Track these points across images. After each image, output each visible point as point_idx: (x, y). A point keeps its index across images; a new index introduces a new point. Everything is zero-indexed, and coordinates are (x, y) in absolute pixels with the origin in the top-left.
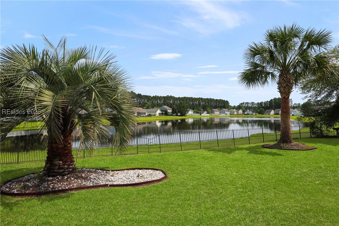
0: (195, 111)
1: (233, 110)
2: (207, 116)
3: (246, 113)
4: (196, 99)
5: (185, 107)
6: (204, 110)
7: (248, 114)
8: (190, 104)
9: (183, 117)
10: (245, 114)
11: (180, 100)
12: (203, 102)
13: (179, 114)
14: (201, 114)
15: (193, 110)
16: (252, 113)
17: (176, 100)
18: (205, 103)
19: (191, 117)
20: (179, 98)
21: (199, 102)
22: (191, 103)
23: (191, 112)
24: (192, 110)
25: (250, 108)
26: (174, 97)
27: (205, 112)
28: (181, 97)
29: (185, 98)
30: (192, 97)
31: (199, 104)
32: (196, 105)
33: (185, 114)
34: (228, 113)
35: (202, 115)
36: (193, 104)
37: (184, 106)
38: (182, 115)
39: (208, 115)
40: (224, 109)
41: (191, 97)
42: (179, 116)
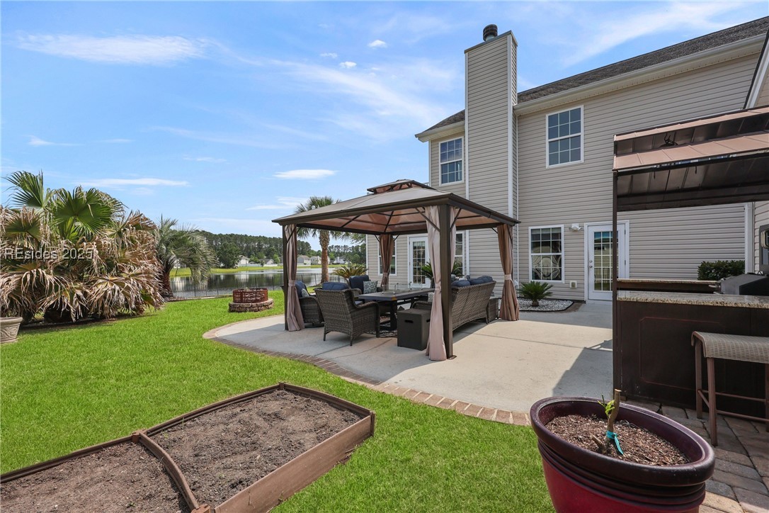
0: (253, 259)
1: (316, 257)
2: (273, 268)
3: (335, 262)
4: (253, 239)
5: (233, 252)
6: (269, 258)
7: (338, 264)
8: (242, 247)
9: (230, 271)
10: (333, 264)
11: (221, 240)
12: (266, 243)
13: (222, 265)
14: (262, 265)
15: (249, 257)
16: (343, 262)
17: (214, 238)
18: (271, 246)
19: (244, 268)
20: (220, 235)
21: (259, 243)
22: (245, 245)
23: (244, 262)
24: (246, 258)
25: (341, 255)
26: (211, 234)
27: (271, 261)
28: (224, 234)
29: (232, 235)
30: (246, 235)
31: (260, 247)
32: (254, 248)
33: (234, 264)
34: (308, 262)
35: (265, 265)
36: (248, 247)
37: (232, 250)
38: (228, 266)
39: (276, 265)
40: (302, 256)
41: (244, 234)
42: (223, 268)
